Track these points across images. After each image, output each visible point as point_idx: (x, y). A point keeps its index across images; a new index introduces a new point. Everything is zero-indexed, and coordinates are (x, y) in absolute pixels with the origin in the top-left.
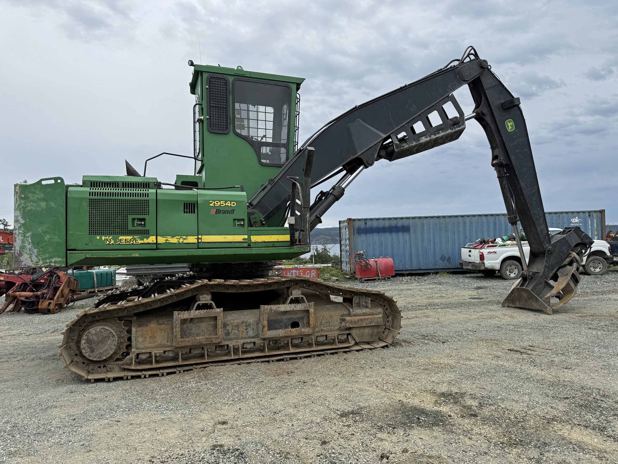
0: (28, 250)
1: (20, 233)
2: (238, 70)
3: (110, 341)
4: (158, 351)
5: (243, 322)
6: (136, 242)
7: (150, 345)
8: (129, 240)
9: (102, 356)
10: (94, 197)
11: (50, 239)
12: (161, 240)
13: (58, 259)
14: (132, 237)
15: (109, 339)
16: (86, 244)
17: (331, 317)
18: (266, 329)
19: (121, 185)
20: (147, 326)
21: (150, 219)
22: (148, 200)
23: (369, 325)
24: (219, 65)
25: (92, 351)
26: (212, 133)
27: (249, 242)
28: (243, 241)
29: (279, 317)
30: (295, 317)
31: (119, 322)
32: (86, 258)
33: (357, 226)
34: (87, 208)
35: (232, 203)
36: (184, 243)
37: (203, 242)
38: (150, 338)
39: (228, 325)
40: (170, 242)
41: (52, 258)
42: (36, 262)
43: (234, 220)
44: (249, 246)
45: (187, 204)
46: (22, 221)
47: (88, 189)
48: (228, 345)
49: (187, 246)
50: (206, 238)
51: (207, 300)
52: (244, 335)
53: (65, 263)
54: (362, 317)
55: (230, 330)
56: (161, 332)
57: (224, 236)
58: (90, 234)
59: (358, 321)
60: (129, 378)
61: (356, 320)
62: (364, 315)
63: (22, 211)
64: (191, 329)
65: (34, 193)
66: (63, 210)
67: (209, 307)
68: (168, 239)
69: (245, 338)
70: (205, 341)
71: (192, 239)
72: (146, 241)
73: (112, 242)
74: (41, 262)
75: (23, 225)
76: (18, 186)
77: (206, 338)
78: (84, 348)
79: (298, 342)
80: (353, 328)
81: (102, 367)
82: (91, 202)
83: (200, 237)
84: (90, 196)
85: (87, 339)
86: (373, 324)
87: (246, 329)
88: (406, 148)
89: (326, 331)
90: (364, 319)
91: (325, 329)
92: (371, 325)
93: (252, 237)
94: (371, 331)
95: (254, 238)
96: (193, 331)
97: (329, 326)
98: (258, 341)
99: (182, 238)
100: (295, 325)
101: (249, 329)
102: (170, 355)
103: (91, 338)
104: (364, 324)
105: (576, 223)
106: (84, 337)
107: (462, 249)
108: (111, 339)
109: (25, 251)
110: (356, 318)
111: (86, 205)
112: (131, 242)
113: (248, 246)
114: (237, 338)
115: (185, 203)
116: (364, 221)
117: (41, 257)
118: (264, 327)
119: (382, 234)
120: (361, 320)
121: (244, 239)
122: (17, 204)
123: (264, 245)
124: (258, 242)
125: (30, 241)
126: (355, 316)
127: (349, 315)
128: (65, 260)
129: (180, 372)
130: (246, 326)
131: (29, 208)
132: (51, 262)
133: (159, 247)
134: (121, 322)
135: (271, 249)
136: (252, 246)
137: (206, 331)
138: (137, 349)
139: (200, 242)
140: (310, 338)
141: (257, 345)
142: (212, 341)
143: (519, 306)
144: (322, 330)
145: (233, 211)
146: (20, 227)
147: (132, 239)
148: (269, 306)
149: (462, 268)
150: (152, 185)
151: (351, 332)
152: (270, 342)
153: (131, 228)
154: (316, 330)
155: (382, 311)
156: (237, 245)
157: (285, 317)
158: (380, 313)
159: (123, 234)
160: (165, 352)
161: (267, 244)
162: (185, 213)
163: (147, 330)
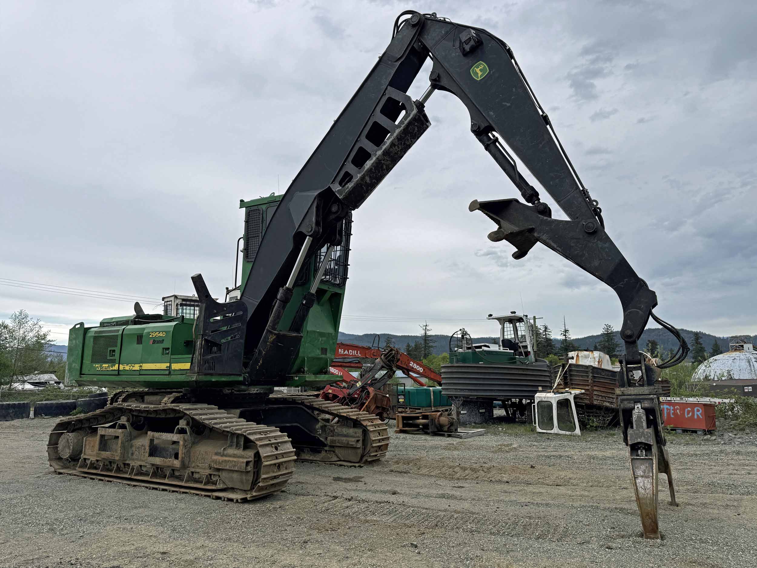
2: (270, 197)
4: (93, 459)
5: (142, 445)
6: (109, 369)
7: (91, 453)
8: (106, 367)
10: (96, 335)
12: (121, 367)
16: (89, 370)
17: (206, 453)
18: (147, 455)
21: (118, 350)
22: (118, 335)
23: (232, 469)
25: (61, 451)
27: (170, 370)
28: (166, 369)
29: (167, 446)
30: (175, 448)
34: (93, 343)
35: (163, 333)
36: (133, 370)
37: (143, 370)
39: (133, 446)
40: (125, 369)
43: (163, 349)
44: (170, 374)
47: (97, 329)
49: (134, 373)
50: (146, 366)
51: (124, 421)
54: (227, 459)
55: (134, 451)
57: (155, 364)
58: (91, 363)
59: (222, 462)
62: (234, 457)
68: (125, 367)
69: (143, 461)
70: (113, 457)
71: (137, 367)
72: (114, 368)
73: (99, 369)
74: (69, 383)
77: (112, 454)
79: (177, 475)
80: (222, 469)
82: (95, 338)
83: (141, 364)
84: (94, 334)
86: (236, 469)
87: (144, 452)
89: (201, 468)
90: (229, 461)
91: (200, 465)
92: (234, 469)
93: (172, 364)
94: (239, 477)
95: (175, 366)
96: (114, 447)
97: (204, 463)
98: (148, 466)
99: (132, 365)
100: (176, 456)
104: (227, 467)
108: (70, 443)
110: (221, 459)
111: (92, 340)
112: (107, 369)
114: (137, 459)
115: (137, 336)
120: (226, 461)
121: (167, 367)
123: (179, 372)
124: (176, 370)
126: (226, 456)
127: (219, 454)
132: (73, 383)
133: (120, 373)
138: (85, 454)
139: (141, 370)
140: (185, 472)
142: (116, 458)
144: (198, 466)
145: (163, 341)
147: (108, 366)
148: (152, 433)
150: (130, 322)
151: (220, 474)
152: (157, 468)
153: (108, 358)
154: (193, 465)
155: (253, 454)
156: (162, 372)
157: (171, 446)
158: (250, 457)
159: (105, 362)
160: (97, 461)
161: (182, 372)
162: (137, 344)
163: (91, 440)
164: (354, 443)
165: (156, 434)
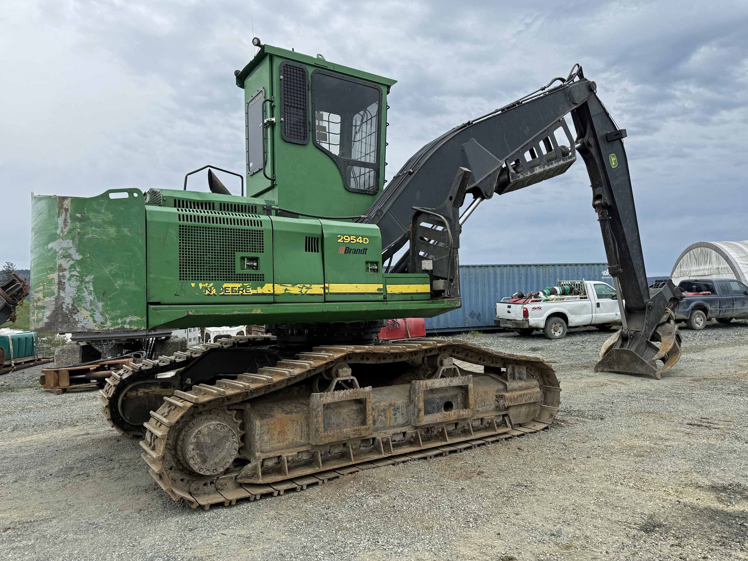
0: (89, 304)
1: (72, 276)
2: (318, 59)
3: (229, 443)
4: (291, 454)
5: (390, 405)
6: (246, 292)
7: (278, 445)
8: (237, 289)
9: (218, 467)
10: (185, 223)
11: (122, 285)
12: (279, 289)
13: (135, 318)
14: (241, 285)
15: (228, 440)
16: (176, 295)
17: (486, 393)
18: (422, 413)
20: (272, 416)
21: (264, 258)
22: (262, 231)
24: (293, 49)
26: (287, 142)
27: (385, 294)
28: (377, 292)
30: (449, 396)
31: (228, 412)
32: (188, 316)
34: (176, 239)
35: (364, 239)
36: (308, 294)
37: (331, 294)
38: (279, 434)
39: (373, 409)
40: (290, 292)
41: (127, 316)
42: (101, 323)
43: (367, 263)
44: (385, 300)
45: (309, 238)
46: (78, 257)
47: (174, 210)
48: (374, 439)
49: (312, 299)
50: (335, 288)
52: (392, 423)
53: (146, 324)
55: (376, 417)
56: (293, 424)
57: (355, 285)
58: (180, 279)
60: (258, 497)
61: (516, 397)
62: (521, 390)
63: (77, 240)
64: (330, 418)
65: (98, 212)
67: (349, 385)
68: (288, 288)
69: (394, 427)
70: (352, 435)
71: (317, 289)
72: (260, 290)
73: (214, 291)
74: (109, 324)
75: (79, 262)
76: (69, 200)
77: (354, 431)
78: (192, 458)
79: (452, 429)
80: (512, 406)
82: (182, 229)
84: (180, 220)
85: (197, 442)
87: (395, 414)
88: (521, 179)
89: (482, 413)
90: (522, 395)
93: (388, 286)
95: (392, 289)
97: (484, 406)
98: (409, 431)
99: (305, 286)
100: (448, 406)
101: (398, 414)
102: (305, 458)
103: (202, 440)
105: (607, 276)
106: (192, 440)
107: (497, 304)
109: (83, 305)
110: (515, 394)
111: (174, 233)
112: (241, 292)
113: (384, 298)
114: (384, 428)
115: (306, 237)
117: (109, 314)
118: (419, 410)
120: (520, 396)
121: (379, 289)
122: (67, 228)
123: (402, 297)
124: (395, 294)
125: (92, 289)
126: (512, 391)
128: (145, 319)
129: (323, 482)
130: (394, 410)
131: (90, 236)
132: (125, 323)
133: (278, 299)
134: (231, 413)
135: (410, 303)
136: (388, 299)
137: (348, 419)
138: (262, 452)
139: (327, 293)
140: (467, 423)
141: (408, 436)
143: (617, 370)
144: (478, 411)
145: (365, 251)
146: (72, 267)
147: (241, 287)
148: (425, 382)
149: (499, 326)
150: (259, 209)
151: (508, 411)
152: (428, 429)
153: (238, 271)
156: (371, 297)
157: (436, 396)
159: (229, 279)
160: (298, 454)
161: (405, 297)
162: (306, 251)
163: (275, 423)
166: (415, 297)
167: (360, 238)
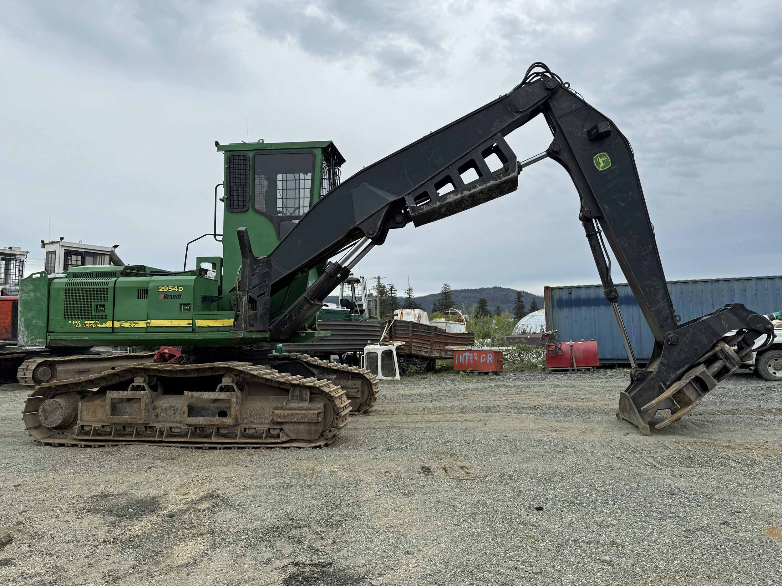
0: (22, 332)
3: (59, 412)
4: (98, 425)
5: (171, 406)
6: (97, 326)
7: (92, 419)
8: (92, 324)
9: (53, 424)
10: (68, 287)
11: (36, 323)
12: (117, 324)
13: (41, 340)
14: (94, 322)
16: (61, 328)
17: (262, 408)
18: (186, 415)
19: (94, 275)
21: (109, 305)
22: (109, 288)
23: (301, 421)
24: (243, 141)
25: (46, 419)
26: (231, 212)
27: (194, 327)
28: (187, 325)
29: (207, 405)
30: (222, 406)
33: (558, 297)
34: (63, 297)
35: (179, 288)
36: (135, 327)
37: (151, 327)
38: (93, 413)
39: (157, 408)
40: (124, 326)
41: (37, 339)
42: (26, 342)
43: (181, 305)
44: (194, 331)
47: (66, 280)
48: (155, 427)
49: (138, 330)
50: (154, 323)
51: (140, 383)
52: (172, 419)
53: (45, 344)
54: (293, 412)
55: (159, 413)
57: (170, 321)
58: (64, 319)
59: (288, 415)
61: (286, 414)
62: (299, 410)
64: (126, 408)
65: (27, 285)
66: (45, 299)
67: (141, 389)
68: (123, 324)
69: (173, 422)
70: (130, 421)
71: (142, 324)
72: (104, 325)
73: (80, 326)
74: (29, 342)
77: (132, 418)
78: (41, 416)
79: (224, 432)
80: (287, 422)
81: (60, 434)
82: (67, 291)
83: (149, 321)
84: (65, 286)
85: (43, 408)
86: (306, 420)
87: (174, 414)
88: (427, 210)
89: (256, 424)
90: (296, 414)
91: (255, 421)
92: (304, 421)
93: (196, 321)
94: (306, 428)
95: (199, 323)
96: (128, 410)
97: (259, 419)
98: (183, 427)
99: (133, 322)
100: (223, 414)
101: (177, 414)
102: (108, 430)
103: (46, 407)
104: (295, 420)
106: (41, 407)
108: (60, 410)
110: (286, 412)
111: (62, 293)
112: (94, 326)
113: (193, 330)
114: (165, 421)
115: (138, 290)
116: (568, 290)
117: (29, 338)
118: (184, 413)
119: (595, 307)
120: (292, 414)
121: (189, 324)
123: (208, 330)
124: (202, 327)
126: (288, 409)
127: (282, 408)
128: (45, 340)
132: (36, 342)
133: (115, 330)
135: (215, 334)
136: (196, 331)
137: (137, 411)
138: (82, 421)
139: (149, 327)
140: (236, 429)
141: (182, 431)
142: (136, 421)
143: (627, 418)
144: (252, 422)
145: (180, 296)
148: (191, 393)
150: (118, 274)
151: (283, 427)
152: (196, 428)
153: (94, 313)
154: (246, 421)
155: (323, 406)
156: (182, 329)
157: (212, 405)
158: (319, 408)
159: (88, 319)
160: (103, 427)
161: (212, 329)
162: (138, 298)
163: (90, 405)
164: (354, 394)
165: (196, 394)
166: (220, 329)
167: (176, 287)
